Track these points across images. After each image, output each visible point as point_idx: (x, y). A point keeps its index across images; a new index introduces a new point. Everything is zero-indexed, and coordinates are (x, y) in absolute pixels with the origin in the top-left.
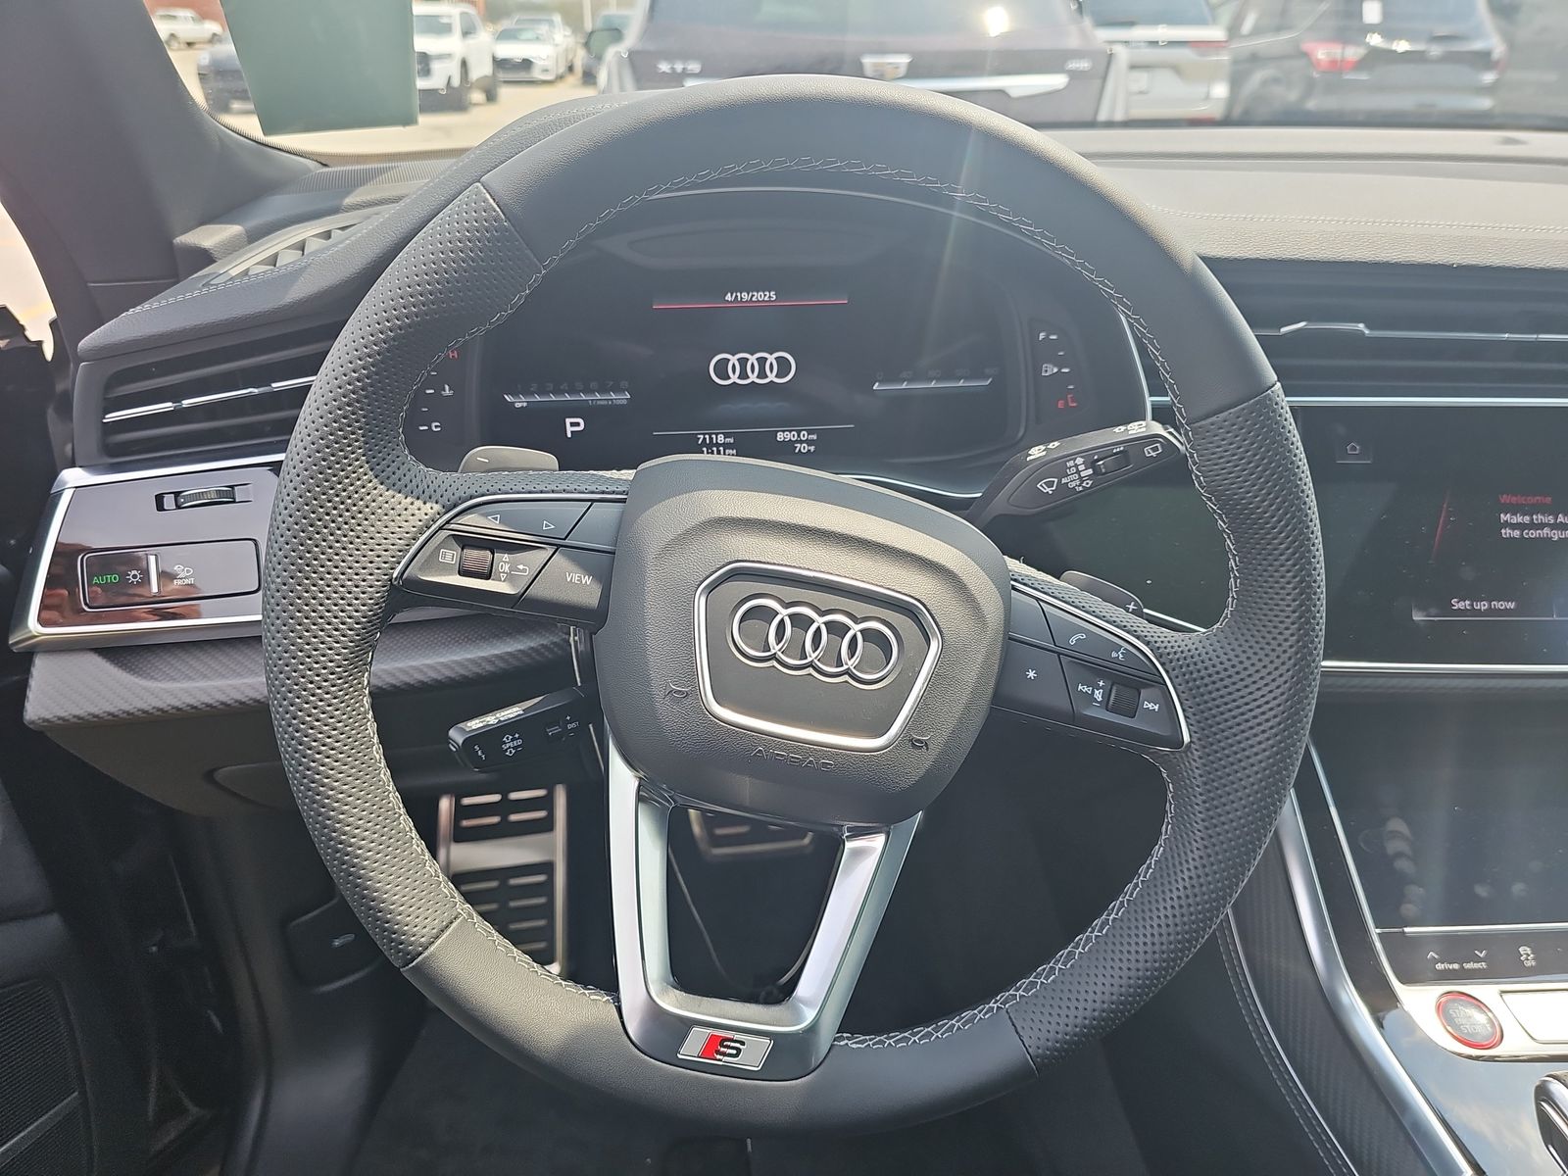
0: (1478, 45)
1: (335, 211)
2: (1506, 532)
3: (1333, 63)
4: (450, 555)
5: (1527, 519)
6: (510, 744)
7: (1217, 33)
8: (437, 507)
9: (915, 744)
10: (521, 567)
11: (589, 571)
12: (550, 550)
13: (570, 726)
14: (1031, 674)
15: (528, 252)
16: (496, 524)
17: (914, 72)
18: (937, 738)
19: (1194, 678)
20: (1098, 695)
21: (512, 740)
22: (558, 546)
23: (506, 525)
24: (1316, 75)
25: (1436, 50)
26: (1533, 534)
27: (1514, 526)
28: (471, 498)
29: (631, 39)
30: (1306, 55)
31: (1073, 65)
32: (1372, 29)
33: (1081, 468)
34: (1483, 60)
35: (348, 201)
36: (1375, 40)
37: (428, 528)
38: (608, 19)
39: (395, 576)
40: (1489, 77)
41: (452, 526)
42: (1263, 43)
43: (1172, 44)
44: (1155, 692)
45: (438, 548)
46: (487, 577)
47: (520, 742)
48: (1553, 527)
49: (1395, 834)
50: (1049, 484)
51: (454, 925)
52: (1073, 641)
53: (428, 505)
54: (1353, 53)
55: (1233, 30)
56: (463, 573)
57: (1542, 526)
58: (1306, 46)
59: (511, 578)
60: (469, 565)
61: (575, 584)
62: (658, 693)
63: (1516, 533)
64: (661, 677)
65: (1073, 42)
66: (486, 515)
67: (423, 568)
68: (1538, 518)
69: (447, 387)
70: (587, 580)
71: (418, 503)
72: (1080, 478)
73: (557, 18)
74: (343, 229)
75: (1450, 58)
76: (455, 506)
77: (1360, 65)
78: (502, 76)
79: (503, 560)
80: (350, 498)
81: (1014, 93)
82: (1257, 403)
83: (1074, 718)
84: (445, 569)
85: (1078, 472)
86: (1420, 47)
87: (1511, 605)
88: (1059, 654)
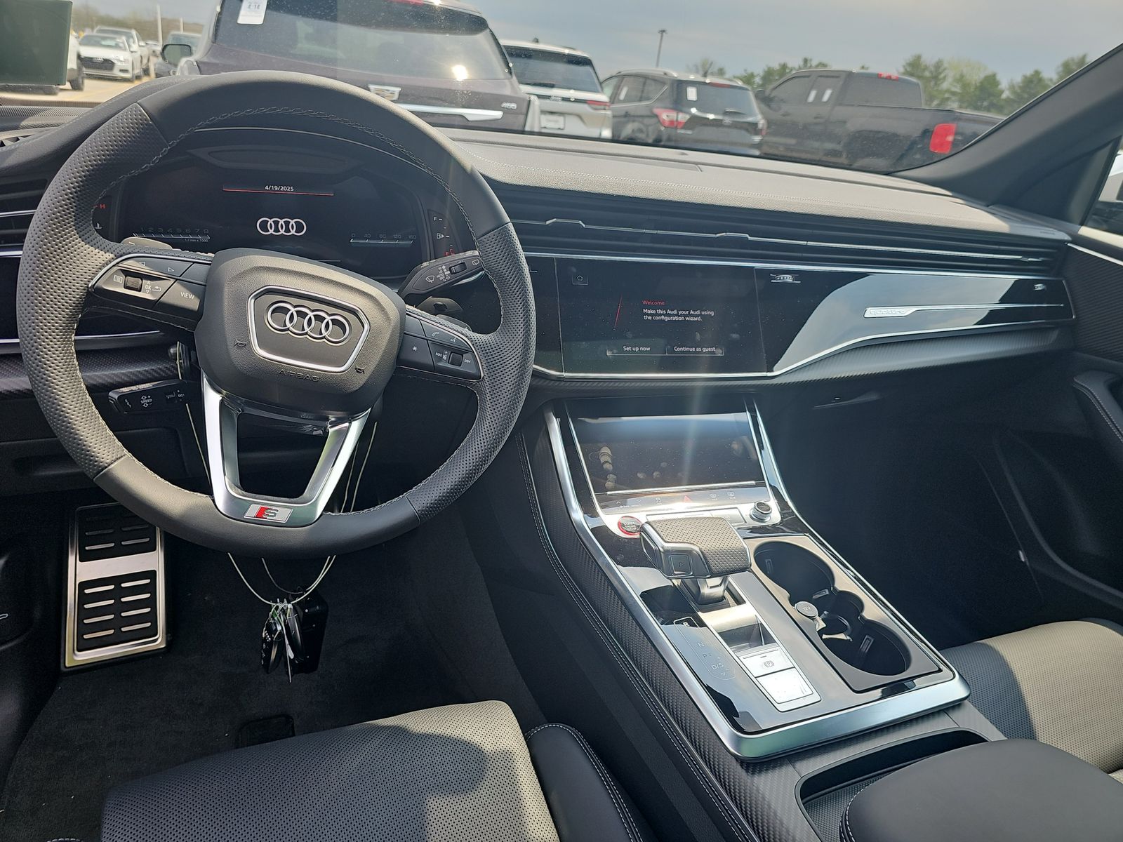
0: (750, 119)
1: (16, 128)
2: (646, 317)
3: (672, 122)
4: (120, 279)
5: (654, 312)
6: (145, 401)
7: (603, 97)
8: (112, 256)
9: (359, 371)
10: (157, 288)
11: (193, 293)
12: (173, 281)
13: (180, 396)
14: (415, 349)
15: (161, 136)
16: (144, 266)
17: (403, 98)
18: (369, 369)
19: (485, 349)
20: (445, 357)
21: (147, 399)
22: (177, 280)
23: (149, 267)
24: (663, 129)
25: (727, 120)
26: (657, 318)
27: (648, 315)
28: (130, 253)
29: (198, 55)
30: (656, 116)
31: (505, 105)
32: (692, 104)
33: (445, 270)
34: (753, 128)
35: (24, 123)
36: (694, 111)
37: (107, 265)
38: (177, 37)
39: (90, 286)
40: (757, 139)
41: (120, 265)
42: (632, 106)
43: (577, 101)
44: (469, 355)
45: (113, 275)
46: (139, 290)
47: (151, 400)
48: (665, 315)
49: (604, 454)
50: (431, 278)
51: (122, 459)
52: (433, 335)
53: (107, 254)
54: (683, 118)
55: (614, 98)
56: (126, 287)
57: (661, 315)
58: (656, 111)
59: (152, 293)
60: (129, 284)
61: (186, 298)
62: (230, 345)
63: (650, 318)
64: (231, 337)
65: (507, 91)
66: (138, 262)
67: (106, 282)
68: (659, 311)
69: (98, 225)
70: (192, 296)
71: (102, 253)
72: (445, 275)
73: (134, 32)
74: (24, 137)
75: (736, 126)
76: (121, 256)
77: (687, 125)
78: (85, 71)
79: (147, 284)
80: (67, 245)
81: (470, 118)
82: (500, 230)
83: (435, 369)
84: (117, 284)
85: (444, 272)
86: (720, 117)
87: (648, 349)
88: (427, 340)
